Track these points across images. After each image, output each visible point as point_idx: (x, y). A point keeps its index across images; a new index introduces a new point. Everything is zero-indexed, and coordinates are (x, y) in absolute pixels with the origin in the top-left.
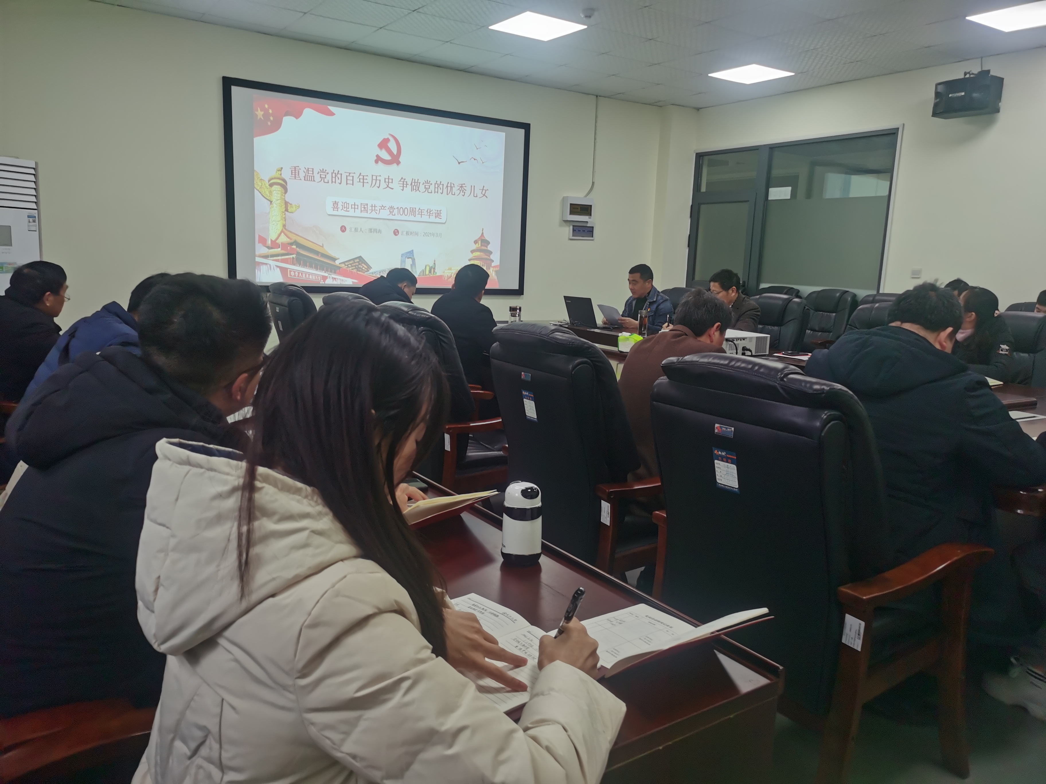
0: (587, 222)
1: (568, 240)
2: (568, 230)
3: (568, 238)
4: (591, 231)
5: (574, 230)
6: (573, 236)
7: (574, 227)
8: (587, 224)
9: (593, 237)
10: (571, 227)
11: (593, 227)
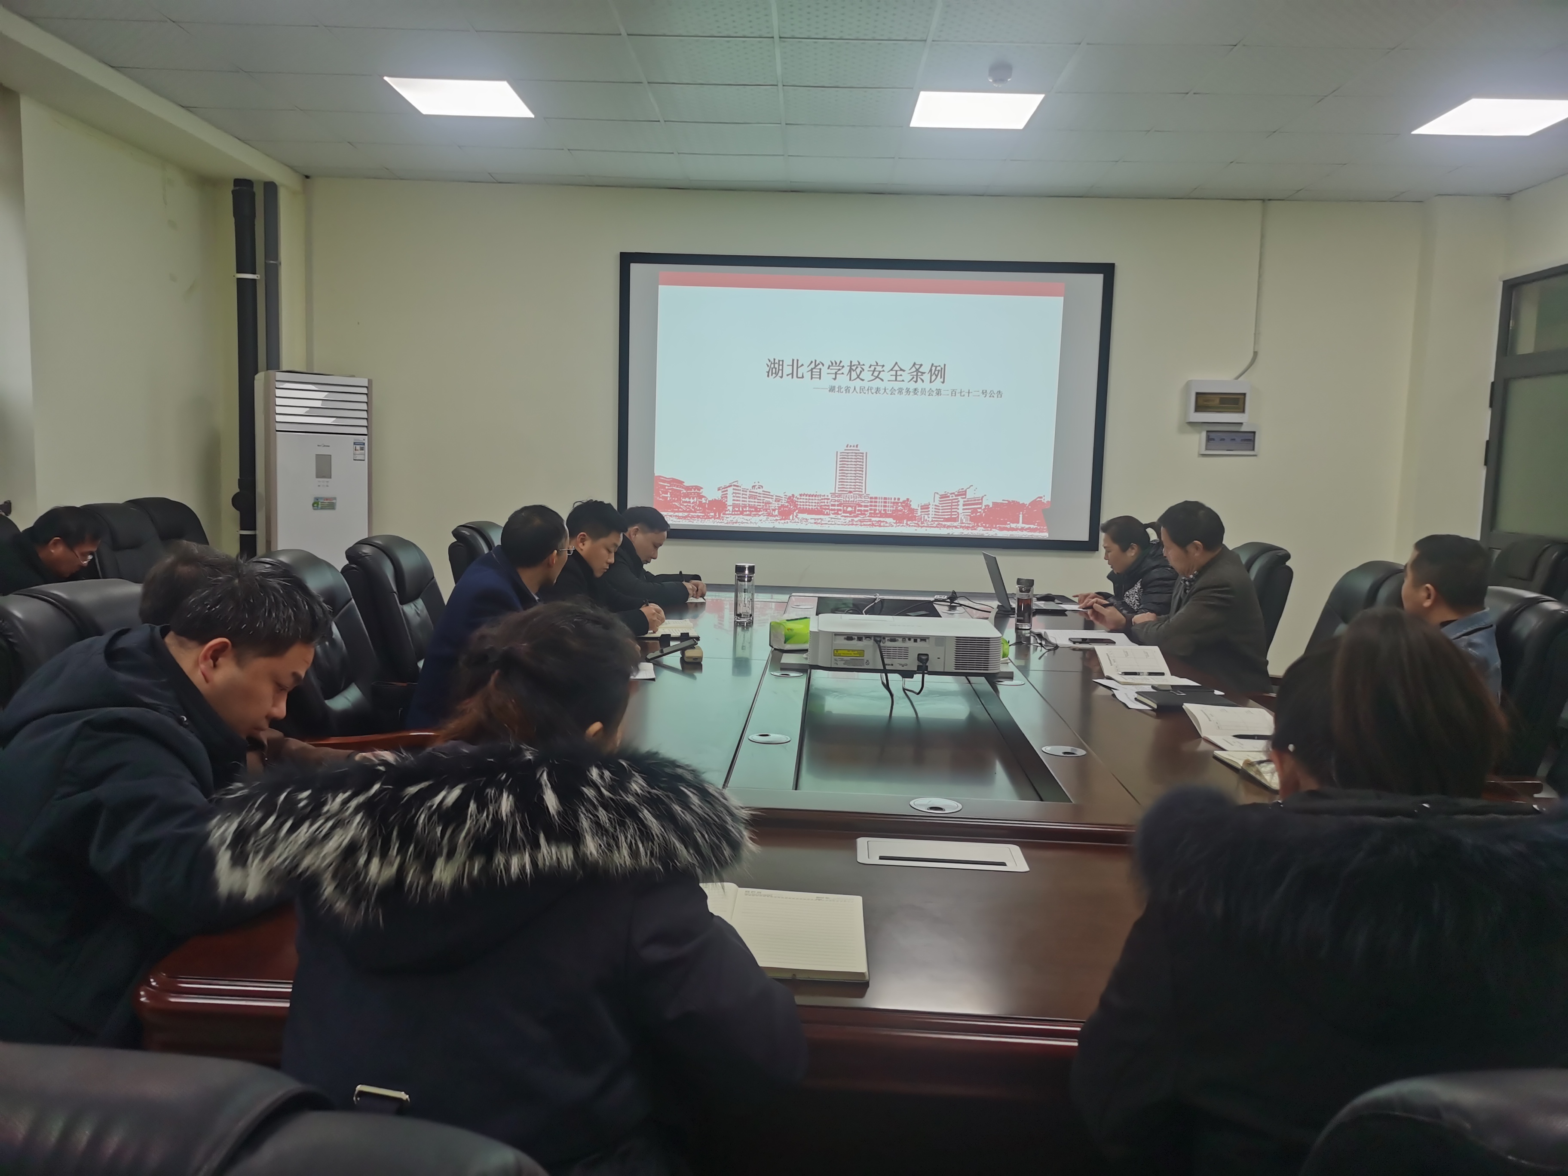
0: (1241, 424)
1: (1198, 457)
2: (1198, 439)
3: (1199, 453)
4: (1250, 440)
5: (1209, 439)
6: (1207, 449)
7: (1209, 434)
8: (1241, 426)
9: (1253, 450)
10: (1204, 434)
11: (1254, 433)
